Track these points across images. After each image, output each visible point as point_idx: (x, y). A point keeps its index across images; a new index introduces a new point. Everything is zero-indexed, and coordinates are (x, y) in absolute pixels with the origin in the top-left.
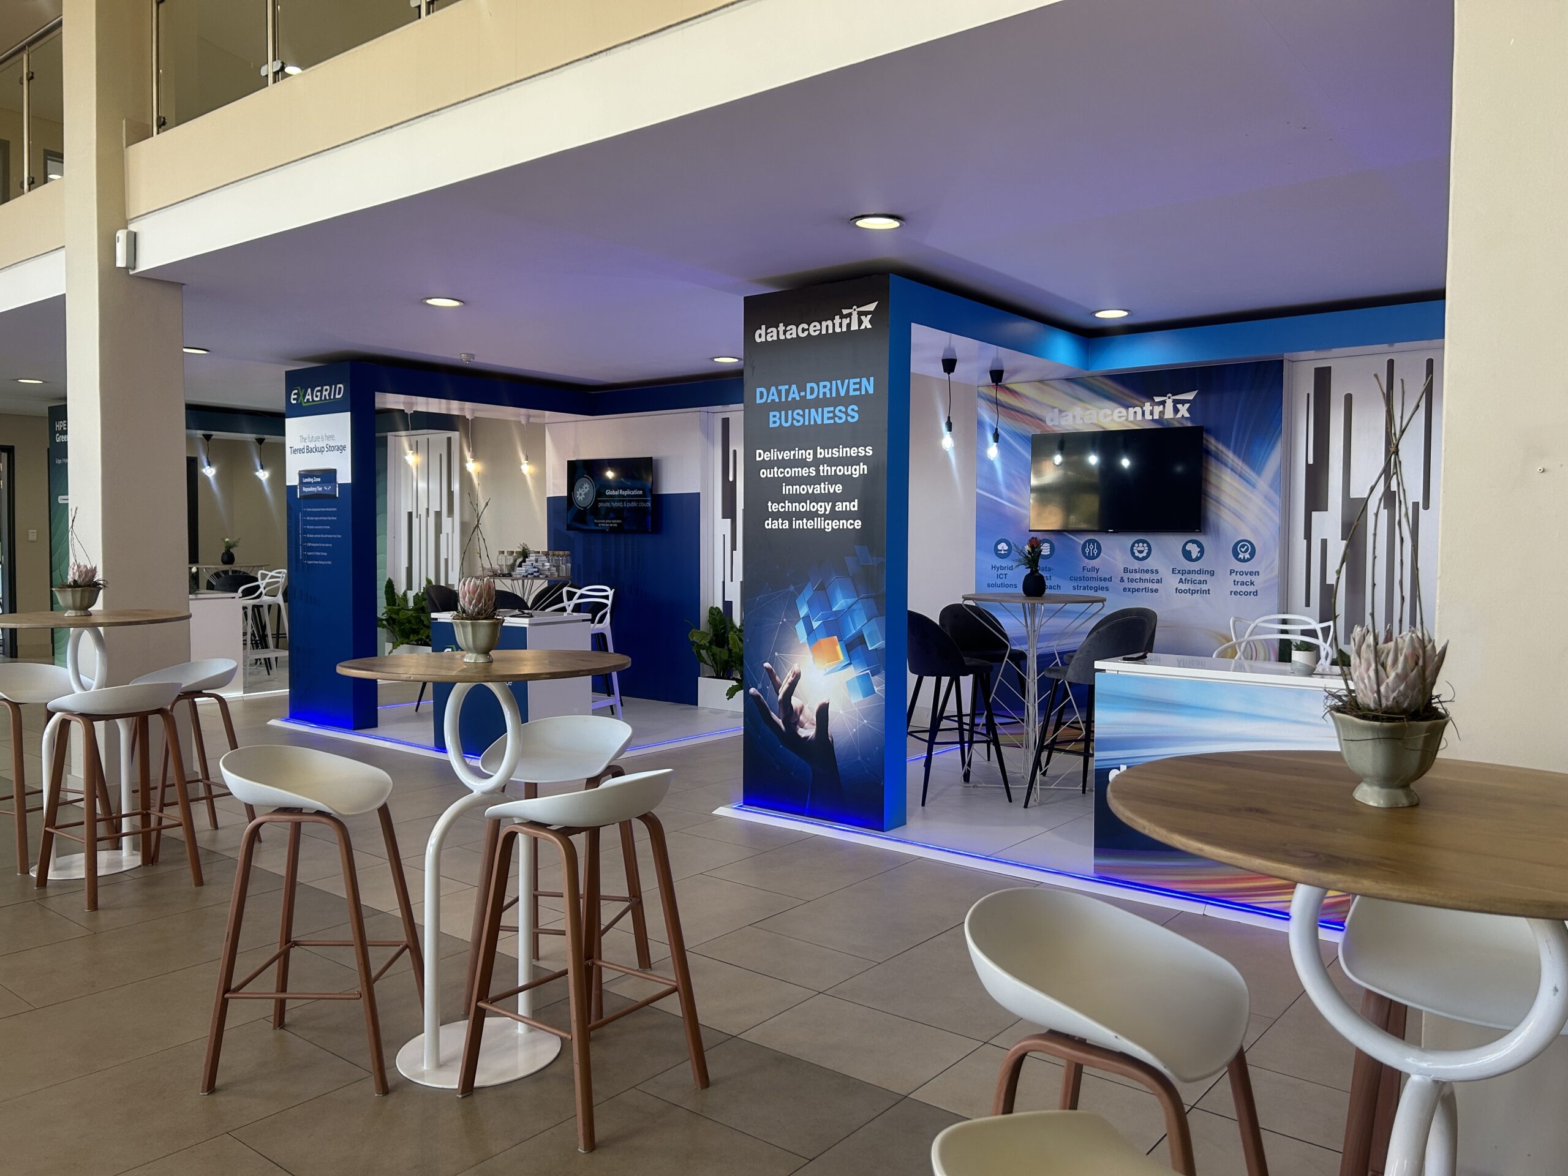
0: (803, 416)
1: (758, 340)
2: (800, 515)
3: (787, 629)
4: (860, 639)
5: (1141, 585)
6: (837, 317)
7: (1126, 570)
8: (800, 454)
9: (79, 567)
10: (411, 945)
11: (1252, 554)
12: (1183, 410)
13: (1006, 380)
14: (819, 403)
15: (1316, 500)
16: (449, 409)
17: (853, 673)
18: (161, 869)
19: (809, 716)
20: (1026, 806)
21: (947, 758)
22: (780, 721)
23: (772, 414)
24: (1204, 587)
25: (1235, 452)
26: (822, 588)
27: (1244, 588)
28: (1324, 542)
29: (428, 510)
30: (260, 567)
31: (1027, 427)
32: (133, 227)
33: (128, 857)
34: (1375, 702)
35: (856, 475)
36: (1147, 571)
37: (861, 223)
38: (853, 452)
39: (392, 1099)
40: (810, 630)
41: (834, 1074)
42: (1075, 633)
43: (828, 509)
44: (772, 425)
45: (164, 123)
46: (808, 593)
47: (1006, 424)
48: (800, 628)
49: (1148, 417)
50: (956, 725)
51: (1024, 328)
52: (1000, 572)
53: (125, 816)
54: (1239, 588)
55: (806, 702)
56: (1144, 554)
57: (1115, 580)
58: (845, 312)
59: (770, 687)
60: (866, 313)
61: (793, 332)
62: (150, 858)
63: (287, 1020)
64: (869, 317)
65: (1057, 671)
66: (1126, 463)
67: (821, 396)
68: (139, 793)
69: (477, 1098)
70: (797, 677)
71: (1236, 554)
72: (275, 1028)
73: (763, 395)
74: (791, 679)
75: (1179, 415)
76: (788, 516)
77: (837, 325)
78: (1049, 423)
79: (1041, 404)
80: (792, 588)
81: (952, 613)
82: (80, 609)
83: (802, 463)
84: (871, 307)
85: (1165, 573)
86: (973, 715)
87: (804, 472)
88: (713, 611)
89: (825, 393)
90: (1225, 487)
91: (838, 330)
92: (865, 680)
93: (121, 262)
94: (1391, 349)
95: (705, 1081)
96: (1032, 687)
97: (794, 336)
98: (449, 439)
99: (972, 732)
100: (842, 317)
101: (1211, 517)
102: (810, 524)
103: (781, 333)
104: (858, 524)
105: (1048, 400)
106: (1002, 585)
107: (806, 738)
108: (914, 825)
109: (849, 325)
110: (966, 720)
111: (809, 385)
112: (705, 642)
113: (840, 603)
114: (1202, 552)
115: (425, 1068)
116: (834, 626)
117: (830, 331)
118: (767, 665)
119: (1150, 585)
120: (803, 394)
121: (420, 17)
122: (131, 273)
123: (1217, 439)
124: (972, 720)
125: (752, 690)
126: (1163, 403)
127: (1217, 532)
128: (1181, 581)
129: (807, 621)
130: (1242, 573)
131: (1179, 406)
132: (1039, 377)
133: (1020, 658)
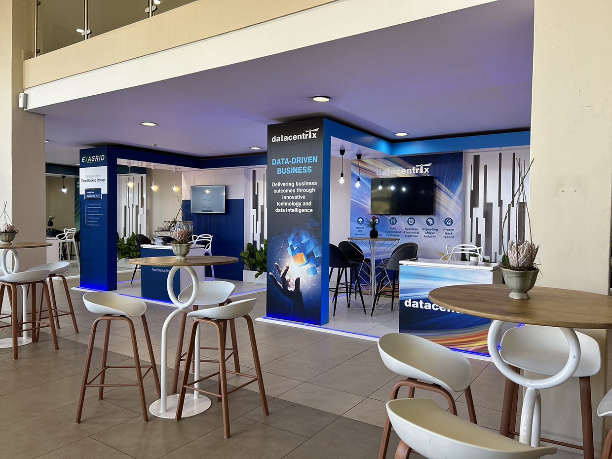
0: (290, 170)
1: (273, 141)
2: (289, 207)
3: (284, 251)
4: (312, 254)
5: (411, 234)
6: (303, 133)
7: (406, 229)
8: (289, 184)
9: (7, 225)
10: (153, 367)
11: (452, 223)
12: (427, 170)
13: (363, 159)
14: (297, 165)
15: (474, 203)
16: (142, 165)
17: (309, 266)
18: (40, 344)
19: (292, 282)
20: (371, 316)
21: (342, 298)
22: (281, 285)
23: (278, 169)
24: (434, 235)
25: (445, 186)
26: (297, 234)
27: (449, 236)
28: (477, 219)
29: (133, 205)
30: (64, 227)
31: (369, 176)
32: (26, 92)
33: (25, 340)
34: (516, 265)
35: (311, 192)
36: (413, 229)
37: (315, 99)
38: (310, 184)
39: (150, 423)
40: (293, 250)
41: (315, 409)
42: (388, 252)
43: (300, 205)
44: (278, 173)
45: (39, 52)
46: (292, 236)
47: (362, 174)
48: (289, 249)
49: (414, 172)
50: (345, 286)
51: (370, 139)
52: (359, 229)
53: (24, 323)
54: (447, 235)
55: (291, 277)
56: (413, 223)
57: (402, 233)
58: (306, 131)
59: (277, 272)
60: (314, 132)
61: (286, 138)
62: (35, 340)
63: (103, 397)
64: (316, 134)
65: (383, 265)
66: (404, 189)
67: (297, 163)
68: (31, 315)
69: (182, 422)
70: (288, 268)
71: (446, 223)
72: (99, 400)
73: (275, 162)
74: (285, 269)
75: (425, 172)
76: (284, 207)
77: (303, 137)
78: (378, 174)
79: (375, 167)
80: (286, 235)
81: (343, 244)
82: (8, 242)
83: (290, 188)
84: (316, 130)
85: (420, 230)
86: (351, 282)
87: (291, 191)
88: (249, 244)
89: (299, 162)
90: (442, 198)
91: (304, 138)
92: (314, 268)
93: (21, 106)
94: (500, 149)
95: (267, 413)
96: (373, 272)
97: (287, 140)
98: (142, 177)
99: (351, 288)
100: (305, 133)
101: (437, 209)
102: (293, 211)
103: (282, 139)
104: (311, 211)
105: (377, 166)
106: (360, 234)
107: (291, 291)
108: (331, 323)
109: (308, 136)
110: (349, 284)
111: (293, 159)
112: (246, 256)
113: (304, 240)
114: (433, 222)
115: (161, 411)
116: (302, 249)
117: (301, 139)
118: (276, 264)
119: (415, 234)
120: (290, 162)
121: (149, 17)
122: (25, 110)
123: (439, 181)
124: (351, 285)
125: (270, 273)
126: (419, 167)
127: (439, 215)
128: (426, 233)
129: (292, 247)
130: (448, 230)
131: (425, 169)
132: (374, 157)
133: (368, 261)
